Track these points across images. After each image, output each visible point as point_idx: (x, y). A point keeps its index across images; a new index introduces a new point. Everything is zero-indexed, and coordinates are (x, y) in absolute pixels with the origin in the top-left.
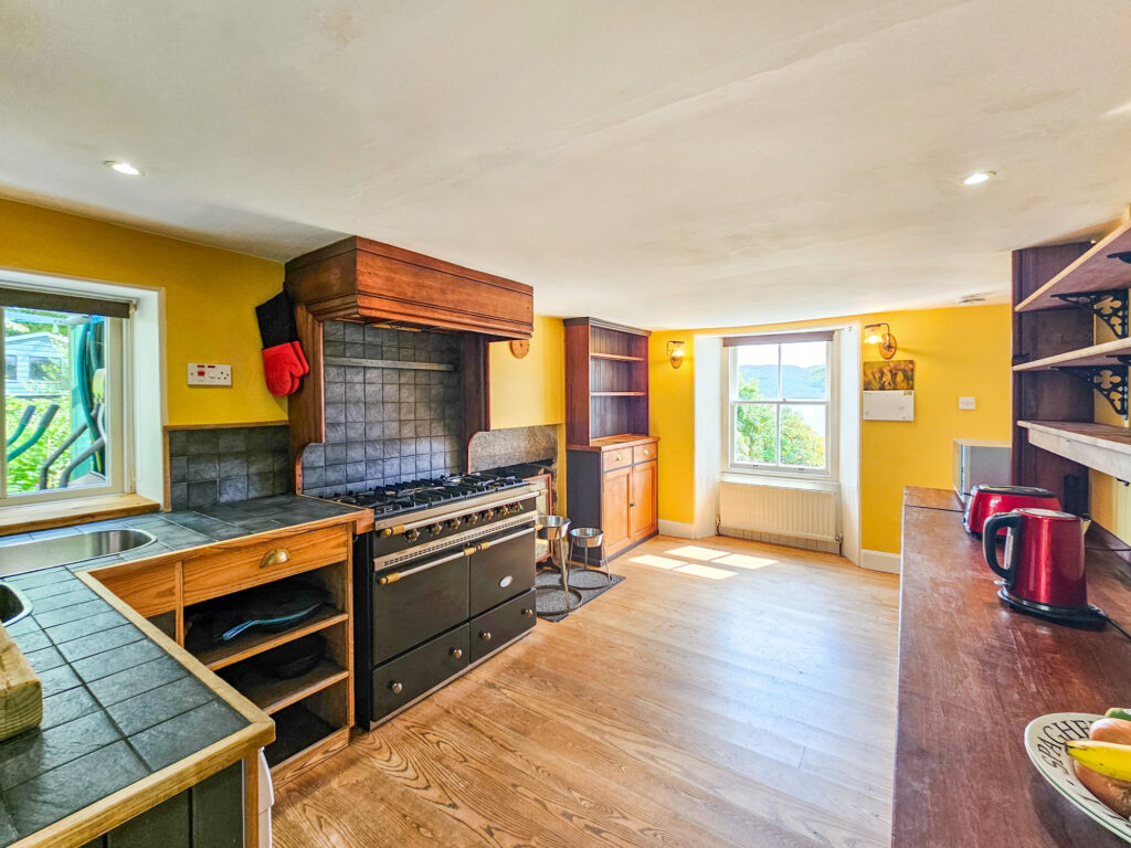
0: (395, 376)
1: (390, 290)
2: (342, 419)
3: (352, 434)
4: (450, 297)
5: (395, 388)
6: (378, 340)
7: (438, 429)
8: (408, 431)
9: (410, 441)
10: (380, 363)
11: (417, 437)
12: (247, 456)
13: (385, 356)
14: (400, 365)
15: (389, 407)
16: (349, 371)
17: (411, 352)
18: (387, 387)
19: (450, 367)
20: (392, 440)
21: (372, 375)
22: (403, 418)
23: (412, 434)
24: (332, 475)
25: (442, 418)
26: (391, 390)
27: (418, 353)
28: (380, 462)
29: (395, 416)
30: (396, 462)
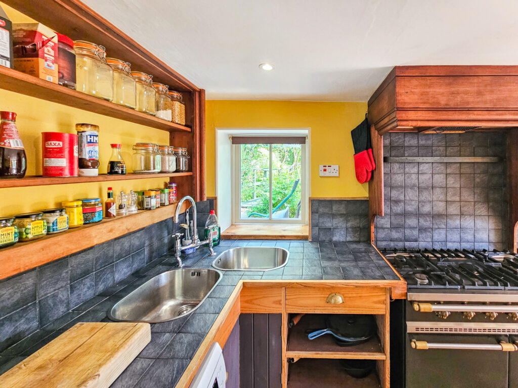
0: (443, 168)
1: (425, 103)
2: (402, 197)
3: (409, 208)
4: (488, 97)
5: (443, 176)
6: (429, 142)
7: (482, 210)
8: (453, 209)
9: (455, 217)
10: (430, 159)
11: (462, 214)
12: (346, 216)
13: (434, 154)
14: (446, 160)
15: (438, 191)
16: (407, 166)
17: (456, 149)
18: (436, 177)
19: (494, 159)
20: (439, 216)
21: (424, 168)
22: (449, 199)
23: (458, 212)
24: (395, 235)
25: (487, 200)
26: (439, 179)
27: (463, 149)
28: (430, 230)
29: (442, 197)
30: (443, 232)
